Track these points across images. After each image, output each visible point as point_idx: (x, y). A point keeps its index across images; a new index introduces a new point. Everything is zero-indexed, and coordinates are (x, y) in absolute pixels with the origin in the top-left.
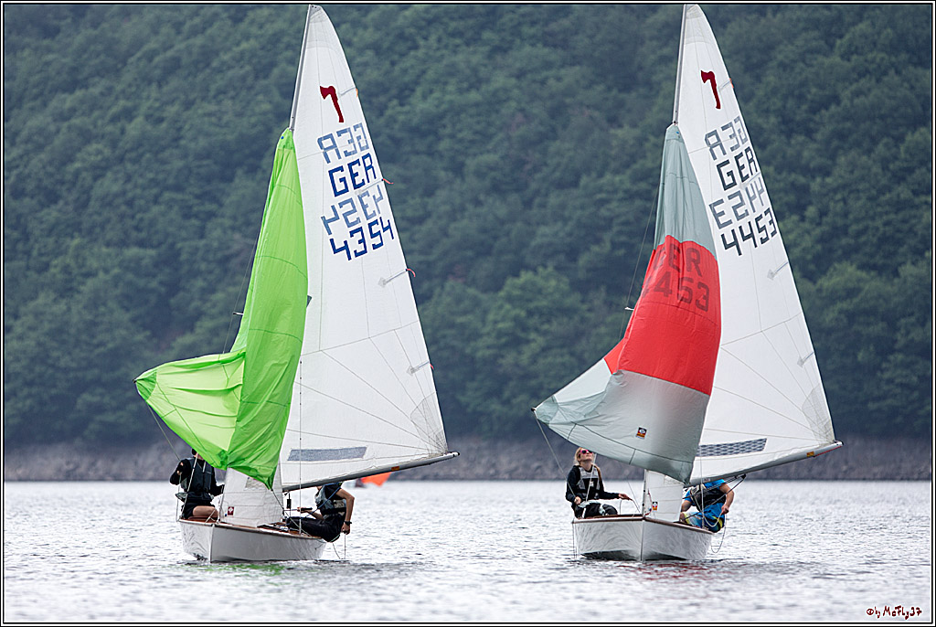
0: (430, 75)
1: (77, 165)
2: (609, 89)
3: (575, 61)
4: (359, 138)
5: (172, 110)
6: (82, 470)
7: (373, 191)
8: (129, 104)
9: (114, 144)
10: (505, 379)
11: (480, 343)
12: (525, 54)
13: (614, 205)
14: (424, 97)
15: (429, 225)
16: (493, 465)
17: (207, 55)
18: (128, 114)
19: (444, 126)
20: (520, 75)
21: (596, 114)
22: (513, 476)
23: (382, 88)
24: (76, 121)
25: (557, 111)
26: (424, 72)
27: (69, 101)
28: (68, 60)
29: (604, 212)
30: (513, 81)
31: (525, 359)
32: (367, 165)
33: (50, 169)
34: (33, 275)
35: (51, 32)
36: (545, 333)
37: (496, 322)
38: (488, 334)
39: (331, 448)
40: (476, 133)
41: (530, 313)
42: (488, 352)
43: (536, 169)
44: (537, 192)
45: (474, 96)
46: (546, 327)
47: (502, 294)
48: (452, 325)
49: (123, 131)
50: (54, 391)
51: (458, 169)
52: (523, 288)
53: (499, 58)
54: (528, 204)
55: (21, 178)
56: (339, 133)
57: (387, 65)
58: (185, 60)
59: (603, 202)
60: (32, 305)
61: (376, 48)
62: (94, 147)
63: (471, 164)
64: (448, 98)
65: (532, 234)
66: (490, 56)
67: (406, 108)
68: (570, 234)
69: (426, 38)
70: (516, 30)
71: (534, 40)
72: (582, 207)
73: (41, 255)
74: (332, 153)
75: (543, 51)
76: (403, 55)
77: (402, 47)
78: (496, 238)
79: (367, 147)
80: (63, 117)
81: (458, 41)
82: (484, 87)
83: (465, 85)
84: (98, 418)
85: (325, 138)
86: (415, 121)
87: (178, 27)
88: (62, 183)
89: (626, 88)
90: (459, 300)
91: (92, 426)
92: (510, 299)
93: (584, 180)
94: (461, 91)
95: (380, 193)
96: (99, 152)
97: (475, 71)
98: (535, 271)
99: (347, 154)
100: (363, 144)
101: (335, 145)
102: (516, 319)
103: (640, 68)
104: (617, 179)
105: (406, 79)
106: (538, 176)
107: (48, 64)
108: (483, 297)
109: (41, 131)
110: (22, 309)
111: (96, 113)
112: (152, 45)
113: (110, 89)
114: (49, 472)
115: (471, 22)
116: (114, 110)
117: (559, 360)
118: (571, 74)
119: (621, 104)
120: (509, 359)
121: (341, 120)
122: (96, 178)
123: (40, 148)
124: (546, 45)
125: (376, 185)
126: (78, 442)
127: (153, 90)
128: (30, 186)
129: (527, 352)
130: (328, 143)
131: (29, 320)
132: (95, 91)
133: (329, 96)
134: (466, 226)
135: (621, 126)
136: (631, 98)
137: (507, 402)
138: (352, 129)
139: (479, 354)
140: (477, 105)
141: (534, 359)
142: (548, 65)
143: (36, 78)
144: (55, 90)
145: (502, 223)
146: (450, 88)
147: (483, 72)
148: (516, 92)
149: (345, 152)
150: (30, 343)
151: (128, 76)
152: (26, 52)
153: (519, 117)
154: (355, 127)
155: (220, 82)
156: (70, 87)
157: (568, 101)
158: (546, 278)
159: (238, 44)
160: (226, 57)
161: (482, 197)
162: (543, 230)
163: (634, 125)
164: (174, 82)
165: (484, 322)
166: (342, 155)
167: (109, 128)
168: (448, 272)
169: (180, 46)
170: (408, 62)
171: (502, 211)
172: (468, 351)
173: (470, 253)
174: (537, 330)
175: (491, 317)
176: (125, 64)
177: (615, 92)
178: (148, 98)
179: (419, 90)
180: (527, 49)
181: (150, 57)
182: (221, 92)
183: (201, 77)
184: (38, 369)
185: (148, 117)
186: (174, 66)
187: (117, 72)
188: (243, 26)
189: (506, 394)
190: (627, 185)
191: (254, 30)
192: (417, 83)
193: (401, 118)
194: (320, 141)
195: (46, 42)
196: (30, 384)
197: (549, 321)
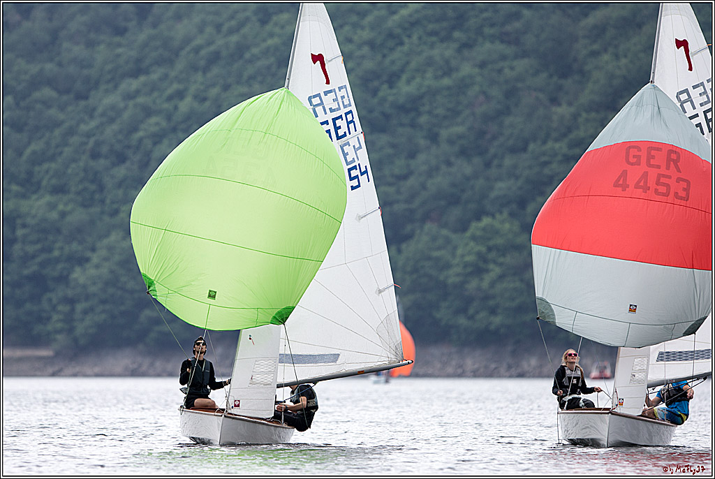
0: (413, 65)
1: (141, 134)
2: (551, 76)
3: (524, 54)
4: (343, 97)
5: (214, 92)
6: (144, 368)
7: (354, 142)
8: (181, 87)
9: (169, 118)
10: (469, 300)
11: (451, 272)
12: (486, 49)
13: (554, 166)
14: (408, 82)
15: (412, 181)
16: (461, 366)
17: (241, 49)
18: (180, 95)
19: (424, 105)
20: (482, 65)
21: (541, 96)
22: (476, 374)
23: (375, 75)
24: (141, 100)
25: (511, 93)
26: (408, 63)
27: (134, 84)
28: (133, 53)
29: (547, 171)
30: (477, 70)
31: (485, 284)
32: (349, 120)
33: (120, 137)
34: (106, 218)
35: (121, 31)
36: (501, 264)
37: (463, 256)
38: (458, 265)
39: (311, 354)
40: (448, 110)
41: (490, 249)
42: (457, 280)
43: (494, 138)
44: (495, 156)
45: (446, 81)
46: (501, 260)
47: (468, 234)
48: (429, 258)
49: (176, 108)
50: (123, 308)
51: (434, 138)
52: (484, 229)
53: (466, 53)
54: (488, 165)
55: (98, 144)
56: (326, 93)
57: (379, 57)
58: (224, 53)
59: (546, 164)
60: (105, 242)
61: (371, 44)
62: (153, 120)
63: (444, 134)
64: (427, 83)
65: (491, 188)
66: (459, 50)
67: (394, 91)
68: (520, 188)
69: (409, 36)
70: (479, 31)
71: (492, 39)
72: (530, 167)
73: (113, 202)
74: (319, 110)
75: (500, 47)
76: (392, 49)
77: (391, 43)
78: (463, 191)
79: (350, 105)
80: (129, 96)
81: (434, 39)
82: (454, 75)
83: (440, 73)
84: (157, 328)
85: (315, 96)
86: (401, 100)
87: (218, 27)
88: (129, 147)
89: (564, 76)
90: (434, 239)
91: (153, 335)
92: (474, 238)
93: (532, 147)
94: (436, 78)
95: (359, 143)
96: (157, 124)
97: (447, 62)
98: (493, 216)
99: (332, 110)
100: (346, 103)
101: (322, 103)
102: (479, 254)
103: (575, 60)
104: (557, 146)
105: (395, 68)
106: (496, 143)
107: (118, 56)
108: (454, 236)
109: (113, 108)
110: (98, 245)
111: (156, 94)
112: (199, 41)
113: (166, 76)
114: (118, 369)
115: (445, 24)
116: (170, 91)
117: (512, 285)
118: (522, 65)
119: (560, 88)
120: (473, 285)
121: (328, 82)
122: (155, 144)
123: (112, 120)
124: (502, 42)
125: (357, 136)
126: (141, 347)
127: (199, 77)
128: (104, 149)
129: (487, 279)
130: (316, 101)
131: (104, 253)
132: (154, 76)
133: (318, 62)
134: (440, 182)
135: (560, 105)
136: (568, 83)
137: (471, 318)
138: (337, 90)
139: (451, 281)
140: (449, 88)
141: (492, 284)
142: (504, 58)
143: (109, 67)
144: (123, 76)
145: (468, 179)
146: (429, 75)
147: (453, 63)
148: (479, 79)
149: (330, 109)
150: (104, 271)
151: (180, 65)
152: (102, 47)
153: (482, 98)
154: (340, 89)
155: (250, 70)
156: (136, 73)
157: (520, 85)
158: (503, 222)
159: (264, 40)
160: (255, 51)
161: (453, 159)
162: (500, 185)
163: (570, 104)
164: (215, 70)
165: (454, 255)
166: (328, 111)
167: (166, 106)
168: (426, 217)
169: (220, 42)
170: (396, 55)
171: (468, 170)
172: (442, 278)
173: (443, 203)
174: (495, 262)
175: (459, 252)
176: (177, 55)
177: (555, 79)
178: (195, 82)
179: (404, 77)
180: (488, 45)
181: (197, 50)
182: (251, 78)
183: (236, 66)
184: (111, 290)
185: (195, 97)
186: (215, 58)
187: (170, 62)
188: (268, 27)
189: (471, 311)
190: (565, 150)
191: (277, 30)
192: (402, 71)
193: (391, 98)
194: (310, 99)
195: (117, 39)
196: (103, 302)
197: (504, 255)
